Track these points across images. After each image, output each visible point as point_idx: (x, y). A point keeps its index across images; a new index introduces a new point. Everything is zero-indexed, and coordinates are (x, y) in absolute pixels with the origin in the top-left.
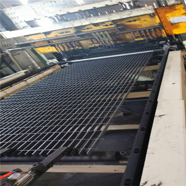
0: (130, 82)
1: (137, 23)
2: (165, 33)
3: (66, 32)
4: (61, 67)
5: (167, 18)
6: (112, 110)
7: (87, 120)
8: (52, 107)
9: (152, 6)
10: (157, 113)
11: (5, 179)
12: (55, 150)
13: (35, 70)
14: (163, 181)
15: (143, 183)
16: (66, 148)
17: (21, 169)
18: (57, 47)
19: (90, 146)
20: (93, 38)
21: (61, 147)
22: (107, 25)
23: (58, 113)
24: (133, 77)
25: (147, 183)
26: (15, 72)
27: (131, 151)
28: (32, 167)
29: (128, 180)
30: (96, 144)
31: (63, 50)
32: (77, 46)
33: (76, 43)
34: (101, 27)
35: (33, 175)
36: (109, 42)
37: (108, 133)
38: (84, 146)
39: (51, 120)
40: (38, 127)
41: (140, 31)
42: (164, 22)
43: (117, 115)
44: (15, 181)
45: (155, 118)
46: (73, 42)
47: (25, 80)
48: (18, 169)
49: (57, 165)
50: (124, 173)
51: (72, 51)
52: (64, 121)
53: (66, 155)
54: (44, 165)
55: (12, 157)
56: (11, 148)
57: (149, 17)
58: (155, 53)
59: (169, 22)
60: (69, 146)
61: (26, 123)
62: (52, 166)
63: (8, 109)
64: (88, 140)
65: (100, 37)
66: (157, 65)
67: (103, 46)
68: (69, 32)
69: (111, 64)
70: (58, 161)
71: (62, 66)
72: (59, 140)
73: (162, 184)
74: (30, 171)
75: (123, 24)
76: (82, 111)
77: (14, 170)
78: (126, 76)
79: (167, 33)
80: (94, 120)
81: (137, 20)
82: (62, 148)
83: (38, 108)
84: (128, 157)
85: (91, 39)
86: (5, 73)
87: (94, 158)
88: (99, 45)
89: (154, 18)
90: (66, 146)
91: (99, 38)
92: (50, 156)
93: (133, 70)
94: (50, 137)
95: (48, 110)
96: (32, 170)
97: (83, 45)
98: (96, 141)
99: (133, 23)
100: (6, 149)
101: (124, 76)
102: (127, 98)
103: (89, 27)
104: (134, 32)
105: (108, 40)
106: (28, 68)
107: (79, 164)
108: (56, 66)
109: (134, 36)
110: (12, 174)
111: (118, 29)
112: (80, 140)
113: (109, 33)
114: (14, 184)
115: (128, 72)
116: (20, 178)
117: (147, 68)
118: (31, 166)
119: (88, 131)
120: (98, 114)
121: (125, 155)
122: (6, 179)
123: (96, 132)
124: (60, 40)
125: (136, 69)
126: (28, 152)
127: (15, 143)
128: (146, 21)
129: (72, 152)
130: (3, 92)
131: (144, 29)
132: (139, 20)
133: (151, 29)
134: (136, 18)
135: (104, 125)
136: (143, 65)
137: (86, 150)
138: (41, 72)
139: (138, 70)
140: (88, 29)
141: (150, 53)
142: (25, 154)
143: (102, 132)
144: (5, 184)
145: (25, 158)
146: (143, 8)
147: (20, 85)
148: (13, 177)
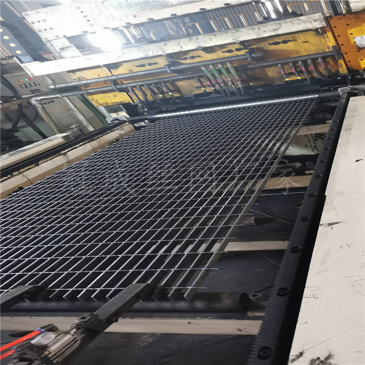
0: (270, 156)
1: (290, 46)
2: (344, 66)
3: (150, 64)
4: (134, 127)
5: (351, 36)
6: (234, 212)
7: (186, 232)
8: (116, 206)
9: (320, 14)
10: (325, 218)
11: (26, 344)
12: (122, 290)
13: (83, 134)
14: (334, 352)
15: (296, 356)
16: (143, 285)
17: (55, 325)
18: (131, 93)
19: (189, 282)
20: (202, 76)
21: (134, 283)
22: (231, 51)
23: (128, 218)
24: (275, 148)
25: (304, 355)
26: (45, 137)
27: (272, 292)
28: (78, 321)
29: (264, 349)
30: (202, 277)
31: (142, 98)
32: (171, 91)
33: (168, 85)
34: (220, 54)
35: (80, 337)
36: (233, 83)
37: (226, 257)
38: (178, 281)
39: (115, 232)
40: (89, 244)
41: (295, 63)
42: (343, 45)
43: (243, 222)
44: (45, 347)
45: (320, 228)
46: (162, 83)
47: (63, 152)
48: (52, 326)
49: (125, 318)
50: (257, 334)
51: (159, 102)
52: (140, 233)
53: (143, 300)
54: (100, 318)
55: (39, 302)
56: (36, 285)
57: (315, 35)
58: (321, 101)
59: (353, 46)
60: (149, 282)
61: (65, 236)
62: (117, 321)
63: (30, 210)
64: (187, 270)
65: (216, 74)
66: (325, 123)
67: (221, 90)
68: (156, 63)
69: (234, 121)
70: (127, 311)
71: (136, 125)
72: (130, 270)
73: (333, 357)
74: (73, 329)
75: (263, 48)
76: (174, 215)
77: (43, 328)
78: (264, 145)
79: (349, 66)
80: (198, 231)
81: (289, 41)
82: (136, 286)
83: (90, 208)
84: (264, 303)
85: (199, 77)
86: (24, 140)
87: (199, 305)
88: (213, 88)
89: (324, 38)
90: (144, 282)
91: (213, 75)
92: (113, 300)
93: (277, 133)
94: (112, 265)
95: (109, 211)
96: (78, 327)
97: (181, 89)
98: (202, 271)
99: (281, 47)
100: (27, 287)
101: (260, 146)
102: (264, 189)
103: (195, 54)
104: (283, 64)
105: (232, 80)
106: (71, 129)
107: (168, 317)
108: (124, 125)
109: (283, 72)
110: (40, 334)
111: (252, 58)
112: (172, 271)
113: (235, 65)
114: (43, 354)
115: (266, 138)
116: (55, 343)
117: (305, 131)
118: (76, 320)
119: (186, 252)
120: (208, 220)
121: (259, 299)
122: (28, 344)
123: (202, 254)
124: (137, 80)
125: (284, 132)
126: (69, 292)
127: (45, 276)
128: (307, 42)
129: (155, 294)
130: (21, 175)
131: (304, 58)
132: (294, 40)
133: (317, 59)
134: (289, 37)
135: (218, 241)
136: (297, 125)
137: (182, 289)
138: (94, 138)
139: (286, 133)
140: (193, 57)
141: (312, 100)
142: (64, 296)
143: (214, 255)
144: (25, 354)
145: (64, 305)
146: (302, 18)
147: (54, 162)
148: (40, 341)
